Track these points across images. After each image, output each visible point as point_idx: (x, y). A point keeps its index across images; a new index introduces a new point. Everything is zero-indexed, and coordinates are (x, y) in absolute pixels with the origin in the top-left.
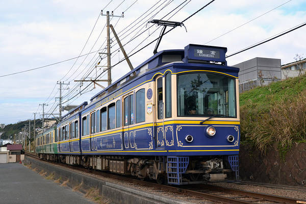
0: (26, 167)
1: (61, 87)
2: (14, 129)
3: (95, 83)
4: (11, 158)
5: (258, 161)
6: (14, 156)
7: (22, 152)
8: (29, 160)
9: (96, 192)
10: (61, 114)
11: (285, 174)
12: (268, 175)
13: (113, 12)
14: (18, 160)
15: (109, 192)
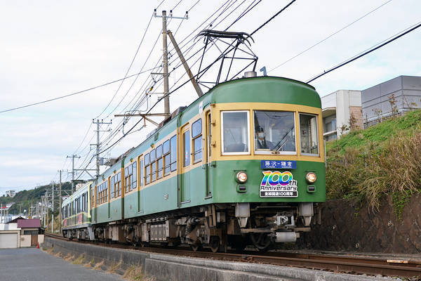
0: (46, 252)
1: (98, 128)
2: (30, 198)
3: (145, 118)
4: (23, 239)
5: (367, 221)
6: (28, 238)
7: (41, 231)
8: (51, 242)
9: (138, 270)
10: (98, 170)
11: (401, 237)
12: (380, 241)
13: (171, 11)
14: (35, 244)
15: (153, 266)
